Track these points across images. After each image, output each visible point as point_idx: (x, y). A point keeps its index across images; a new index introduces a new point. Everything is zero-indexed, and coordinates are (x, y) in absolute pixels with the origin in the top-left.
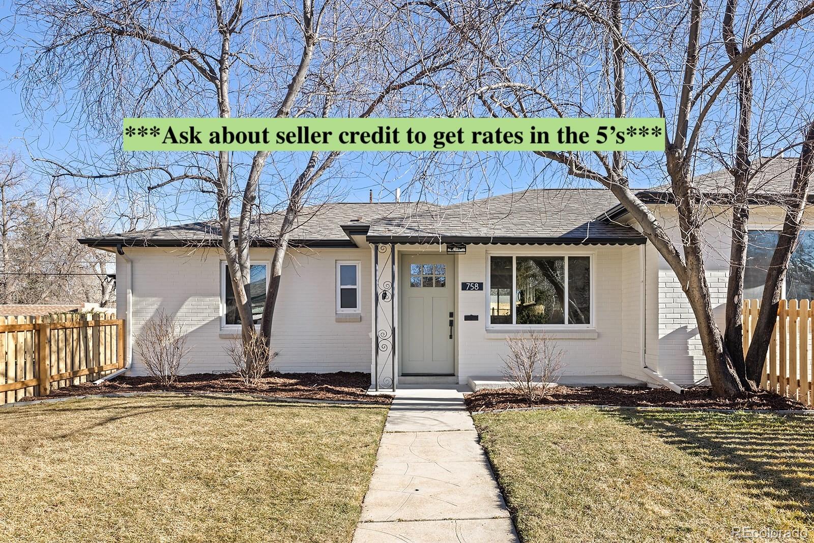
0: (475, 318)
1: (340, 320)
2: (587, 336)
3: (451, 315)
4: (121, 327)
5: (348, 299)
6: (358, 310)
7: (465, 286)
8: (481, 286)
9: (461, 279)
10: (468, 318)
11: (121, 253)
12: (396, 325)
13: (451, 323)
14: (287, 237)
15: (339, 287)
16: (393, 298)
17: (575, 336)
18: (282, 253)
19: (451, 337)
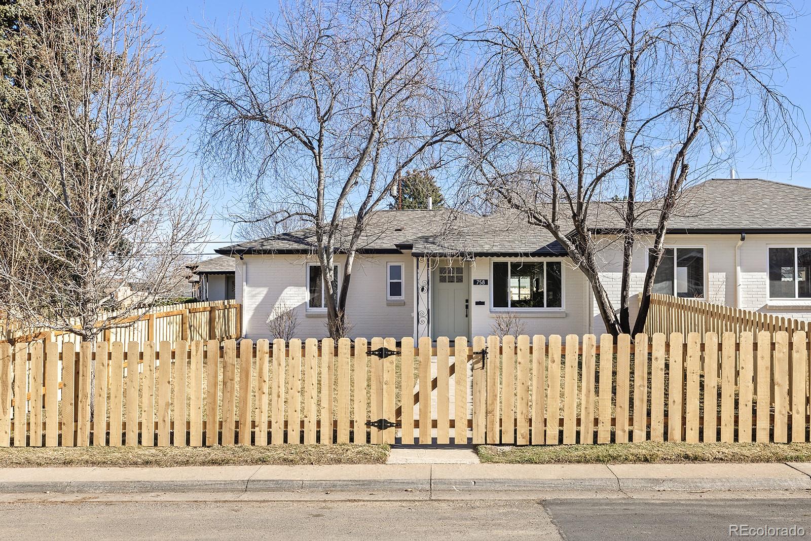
0: (482, 303)
1: (390, 304)
2: (558, 315)
3: (467, 301)
4: (238, 309)
5: (395, 289)
6: (402, 297)
7: (475, 282)
8: (486, 282)
9: (473, 278)
10: (478, 303)
11: (242, 259)
12: (430, 308)
13: (467, 307)
14: (354, 248)
15: (389, 281)
16: (428, 290)
17: (550, 315)
18: (351, 260)
19: (467, 316)
